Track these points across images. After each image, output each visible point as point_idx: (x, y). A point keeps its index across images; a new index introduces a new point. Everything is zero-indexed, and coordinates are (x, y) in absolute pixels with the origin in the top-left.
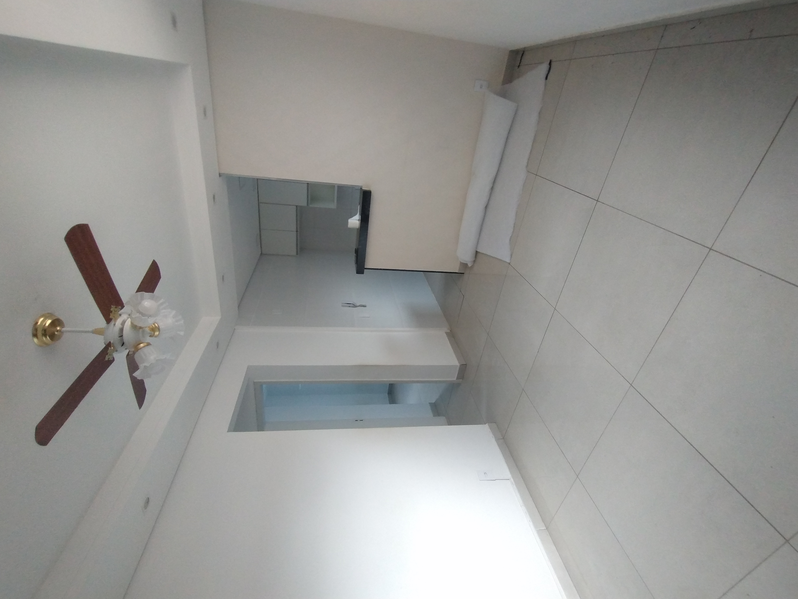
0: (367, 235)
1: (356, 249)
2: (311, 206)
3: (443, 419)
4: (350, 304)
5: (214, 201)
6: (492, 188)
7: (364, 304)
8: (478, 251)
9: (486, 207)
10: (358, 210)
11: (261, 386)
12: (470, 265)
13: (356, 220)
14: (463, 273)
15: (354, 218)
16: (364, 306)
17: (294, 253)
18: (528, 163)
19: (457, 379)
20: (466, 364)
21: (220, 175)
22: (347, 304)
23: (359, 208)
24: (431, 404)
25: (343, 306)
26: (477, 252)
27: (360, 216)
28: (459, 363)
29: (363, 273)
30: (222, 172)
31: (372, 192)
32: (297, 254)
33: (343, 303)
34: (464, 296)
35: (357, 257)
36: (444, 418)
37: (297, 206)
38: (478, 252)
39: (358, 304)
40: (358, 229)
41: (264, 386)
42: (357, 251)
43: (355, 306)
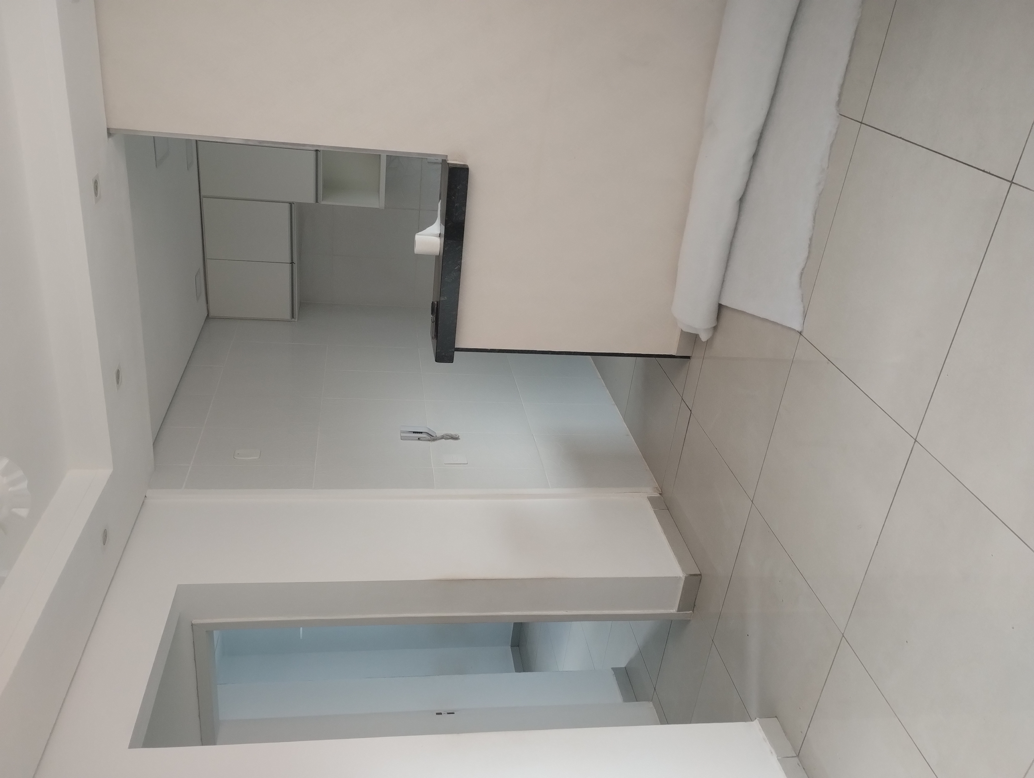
0: (459, 270)
1: (433, 303)
2: (323, 203)
3: (647, 708)
4: (421, 433)
5: (96, 194)
6: (755, 156)
7: (453, 432)
8: (723, 303)
9: (741, 200)
10: (437, 211)
11: (210, 633)
12: (704, 337)
13: (435, 235)
14: (688, 357)
15: (429, 230)
16: (455, 438)
17: (287, 315)
18: (840, 95)
19: (679, 610)
20: (700, 575)
21: (110, 133)
22: (414, 432)
23: (440, 207)
24: (616, 671)
25: (403, 438)
26: (720, 307)
27: (444, 227)
28: (683, 570)
29: (450, 359)
30: (115, 125)
31: (469, 167)
32: (293, 317)
33: (404, 432)
34: (691, 411)
35: (436, 322)
36: (651, 704)
37: (291, 204)
38: (722, 305)
39: (439, 433)
40: (437, 257)
41: (216, 634)
42: (436, 309)
43: (432, 438)
